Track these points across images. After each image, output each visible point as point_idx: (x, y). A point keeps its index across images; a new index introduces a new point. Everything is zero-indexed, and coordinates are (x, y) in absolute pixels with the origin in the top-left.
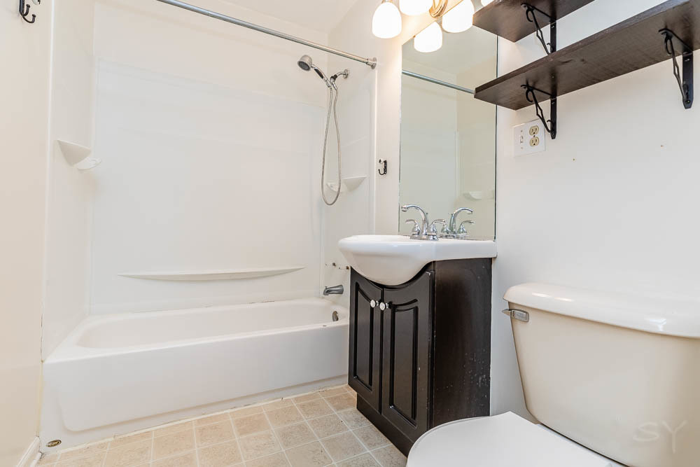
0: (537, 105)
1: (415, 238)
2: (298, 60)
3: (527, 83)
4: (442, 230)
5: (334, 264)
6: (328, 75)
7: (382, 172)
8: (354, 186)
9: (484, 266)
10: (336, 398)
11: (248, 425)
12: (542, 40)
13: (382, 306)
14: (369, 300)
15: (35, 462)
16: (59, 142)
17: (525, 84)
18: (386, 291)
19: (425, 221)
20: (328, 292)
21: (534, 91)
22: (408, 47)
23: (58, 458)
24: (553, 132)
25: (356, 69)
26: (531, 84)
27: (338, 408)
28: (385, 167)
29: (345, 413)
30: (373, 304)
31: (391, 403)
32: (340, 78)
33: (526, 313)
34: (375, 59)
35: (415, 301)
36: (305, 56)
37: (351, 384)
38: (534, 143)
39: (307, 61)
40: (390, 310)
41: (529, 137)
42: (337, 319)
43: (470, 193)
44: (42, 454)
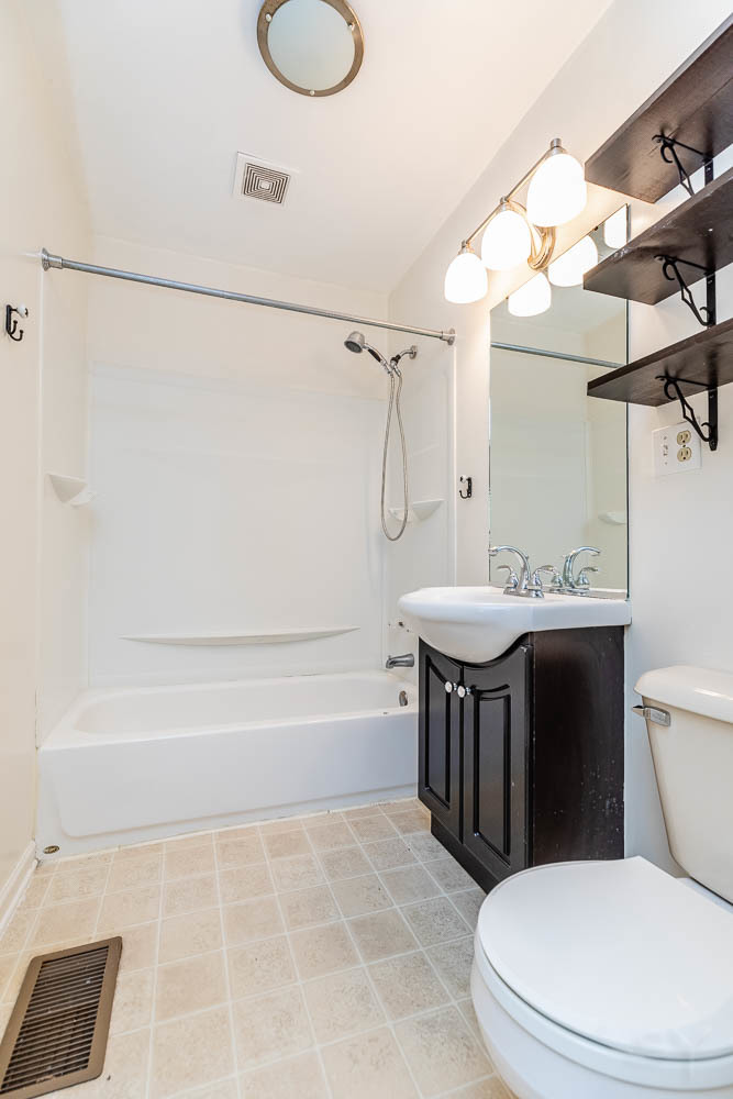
0: (684, 402)
1: (511, 593)
2: (346, 340)
3: (667, 373)
4: (553, 581)
5: (401, 624)
6: (387, 356)
7: (465, 494)
8: (427, 513)
9: (612, 638)
10: (402, 816)
11: (284, 844)
12: (692, 306)
13: (461, 692)
14: (445, 681)
15: (31, 871)
16: (51, 476)
17: (663, 374)
18: (467, 671)
19: (525, 569)
20: (392, 663)
21: (678, 383)
22: (500, 312)
23: (57, 868)
24: (713, 440)
25: (426, 346)
26: (672, 373)
27: (405, 830)
28: (470, 487)
29: (414, 837)
30: (448, 687)
31: (476, 829)
32: (405, 359)
33: (666, 713)
34: (452, 331)
35: (506, 687)
36: (354, 333)
37: (422, 797)
38: (684, 455)
39: (356, 340)
40: (472, 697)
41: (676, 448)
42: (406, 704)
43: (610, 514)
44: (39, 862)
